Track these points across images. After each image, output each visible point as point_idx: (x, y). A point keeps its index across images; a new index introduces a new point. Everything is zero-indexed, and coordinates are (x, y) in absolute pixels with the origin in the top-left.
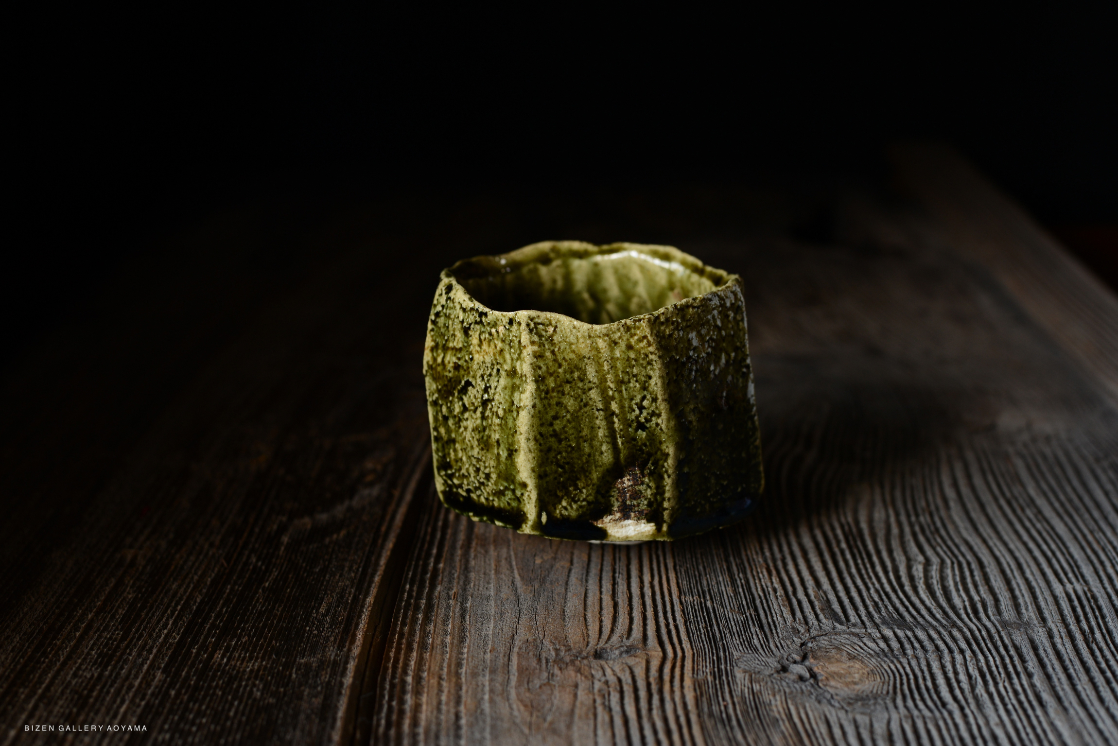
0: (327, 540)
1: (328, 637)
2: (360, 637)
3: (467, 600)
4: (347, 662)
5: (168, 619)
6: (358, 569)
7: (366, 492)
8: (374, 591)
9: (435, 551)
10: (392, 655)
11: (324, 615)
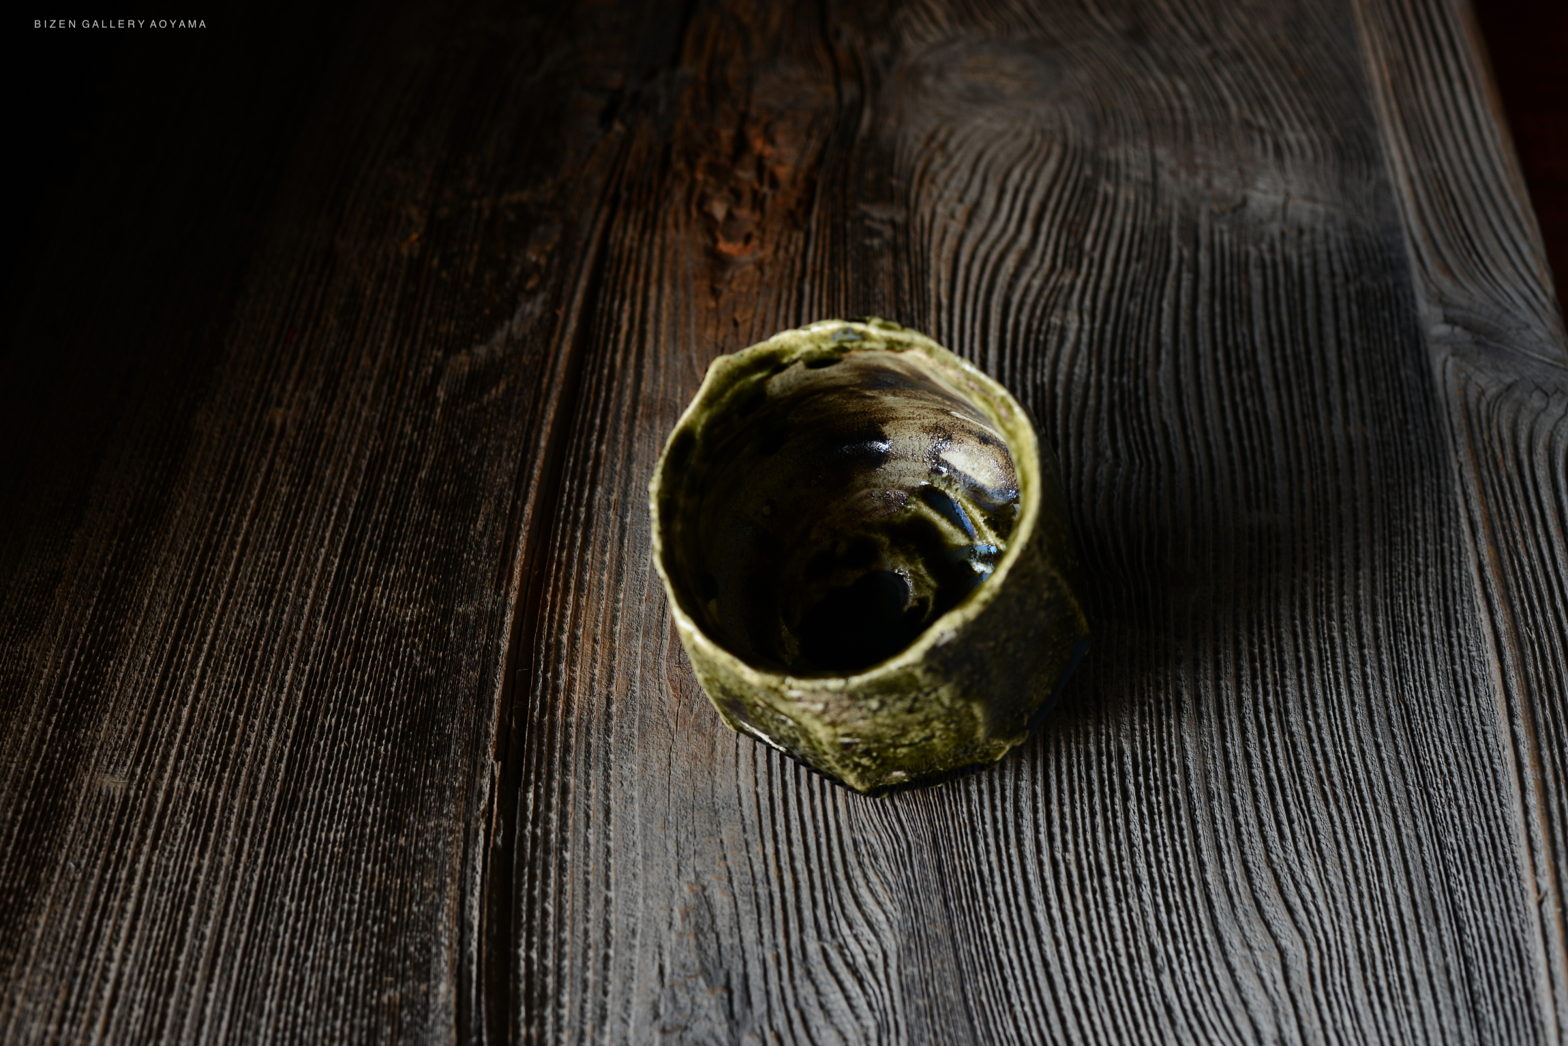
0: (486, 398)
1: (486, 571)
2: (517, 571)
3: (627, 511)
4: (503, 614)
5: (324, 532)
6: (516, 455)
7: (528, 307)
8: (532, 496)
9: (598, 421)
10: (549, 598)
11: (482, 535)
